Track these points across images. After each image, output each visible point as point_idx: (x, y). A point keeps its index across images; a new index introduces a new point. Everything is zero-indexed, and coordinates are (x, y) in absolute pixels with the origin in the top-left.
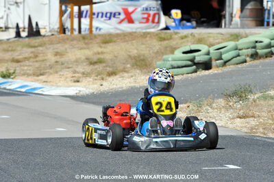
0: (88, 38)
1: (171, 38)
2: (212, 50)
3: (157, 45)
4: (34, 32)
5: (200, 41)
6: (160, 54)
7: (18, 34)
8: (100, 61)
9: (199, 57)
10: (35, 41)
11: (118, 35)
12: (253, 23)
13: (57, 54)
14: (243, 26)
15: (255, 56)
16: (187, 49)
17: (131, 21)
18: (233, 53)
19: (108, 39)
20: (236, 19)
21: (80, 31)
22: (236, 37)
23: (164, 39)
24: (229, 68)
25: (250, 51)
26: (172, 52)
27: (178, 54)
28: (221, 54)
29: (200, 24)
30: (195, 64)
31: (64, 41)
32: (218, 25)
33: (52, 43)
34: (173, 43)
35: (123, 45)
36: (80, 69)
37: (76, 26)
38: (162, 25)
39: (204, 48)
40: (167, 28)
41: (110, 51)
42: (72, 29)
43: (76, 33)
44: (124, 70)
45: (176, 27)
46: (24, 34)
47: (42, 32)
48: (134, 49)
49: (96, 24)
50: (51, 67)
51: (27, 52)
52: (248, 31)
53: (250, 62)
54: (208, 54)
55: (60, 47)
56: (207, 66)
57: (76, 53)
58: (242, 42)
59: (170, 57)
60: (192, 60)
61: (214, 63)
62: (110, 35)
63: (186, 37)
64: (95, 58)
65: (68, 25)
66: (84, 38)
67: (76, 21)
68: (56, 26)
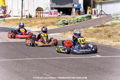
0: (42, 18)
1: (60, 18)
2: (68, 20)
3: (56, 19)
4: (30, 17)
5: (66, 18)
6: (57, 21)
7: (27, 17)
8: (44, 23)
9: (65, 22)
10: (31, 19)
11: (48, 17)
12: (78, 14)
13: (35, 22)
14: (76, 15)
15: (78, 22)
16: (63, 20)
17: (51, 14)
18: (73, 21)
19: (46, 18)
20: (74, 13)
21: (40, 16)
22: (74, 17)
23: (58, 18)
24: (72, 24)
25: (76, 21)
26: (60, 21)
27: (61, 21)
28: (70, 21)
29: (66, 14)
30: (65, 24)
31: (37, 19)
32: (70, 15)
33: (34, 19)
34: (60, 19)
35: (49, 20)
36: (40, 25)
37: (39, 15)
38: (58, 15)
39: (66, 20)
40: (59, 16)
41: (46, 21)
42: (39, 16)
43: (39, 17)
44: (49, 25)
45: (61, 15)
46: (28, 17)
47: (32, 17)
48: (51, 20)
49: (44, 15)
50: (33, 24)
51: (28, 21)
52: (76, 16)
53: (77, 23)
54: (67, 21)
55: (36, 20)
56: (67, 24)
57: (39, 21)
58: (75, 19)
59: (59, 22)
60: (64, 23)
61: (69, 23)
62: (47, 17)
63: (63, 17)
64: (43, 22)
65: (38, 15)
66: (41, 18)
67: (39, 14)
68: (35, 15)
